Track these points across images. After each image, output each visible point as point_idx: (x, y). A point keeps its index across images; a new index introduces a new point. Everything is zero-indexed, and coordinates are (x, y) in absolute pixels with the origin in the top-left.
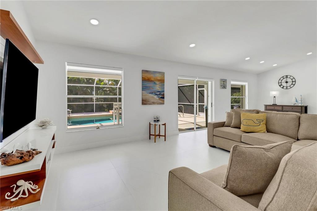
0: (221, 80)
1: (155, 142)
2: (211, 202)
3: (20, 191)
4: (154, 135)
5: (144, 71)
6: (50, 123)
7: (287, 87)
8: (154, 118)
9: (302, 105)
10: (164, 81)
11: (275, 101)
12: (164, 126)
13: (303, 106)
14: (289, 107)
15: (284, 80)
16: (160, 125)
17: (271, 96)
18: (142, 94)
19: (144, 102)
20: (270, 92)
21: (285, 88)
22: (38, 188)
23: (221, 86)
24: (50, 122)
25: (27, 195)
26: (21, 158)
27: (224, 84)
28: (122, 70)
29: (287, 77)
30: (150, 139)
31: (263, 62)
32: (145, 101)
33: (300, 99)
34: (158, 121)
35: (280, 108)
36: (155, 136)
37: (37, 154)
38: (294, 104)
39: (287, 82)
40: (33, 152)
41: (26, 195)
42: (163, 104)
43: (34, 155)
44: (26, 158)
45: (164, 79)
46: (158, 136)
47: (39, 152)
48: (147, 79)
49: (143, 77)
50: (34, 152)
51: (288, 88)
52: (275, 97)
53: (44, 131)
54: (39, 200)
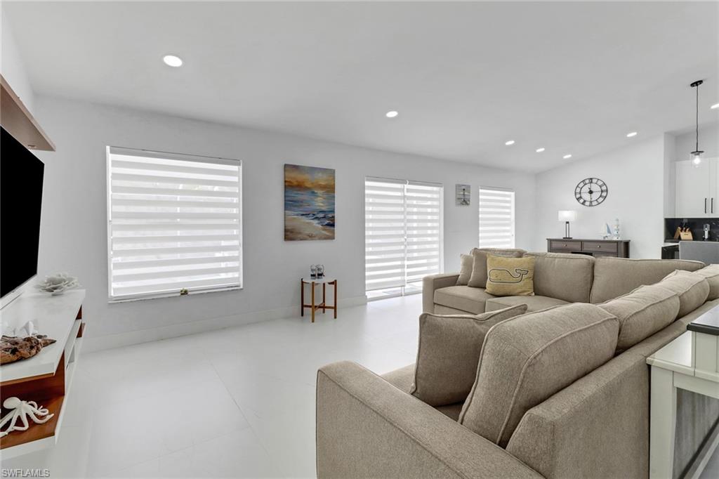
0: (458, 186)
1: (313, 321)
2: (378, 413)
3: (11, 420)
4: (310, 307)
5: (287, 167)
6: (71, 283)
7: (591, 202)
8: (312, 270)
9: (619, 239)
10: (334, 188)
11: (567, 230)
12: (333, 286)
13: (621, 241)
14: (596, 244)
15: (586, 189)
16: (324, 284)
17: (560, 220)
18: (285, 218)
19: (290, 235)
20: (560, 212)
21: (587, 203)
22: (50, 414)
23: (459, 199)
24: (71, 279)
25: (27, 426)
26: (14, 351)
27: (464, 195)
28: (239, 165)
29: (591, 182)
30: (302, 315)
31: (542, 150)
32: (292, 232)
33: (616, 227)
34: (320, 275)
35: (577, 247)
36: (314, 307)
37: (46, 344)
38: (604, 238)
39: (591, 192)
40: (38, 341)
41: (24, 426)
42: (332, 238)
43: (39, 346)
44: (25, 352)
45: (334, 184)
46: (320, 307)
47: (50, 340)
48: (295, 183)
49: (287, 180)
50: (40, 340)
51: (593, 204)
52: (568, 223)
53: (56, 300)
54: (53, 434)
